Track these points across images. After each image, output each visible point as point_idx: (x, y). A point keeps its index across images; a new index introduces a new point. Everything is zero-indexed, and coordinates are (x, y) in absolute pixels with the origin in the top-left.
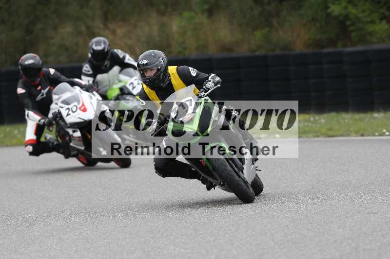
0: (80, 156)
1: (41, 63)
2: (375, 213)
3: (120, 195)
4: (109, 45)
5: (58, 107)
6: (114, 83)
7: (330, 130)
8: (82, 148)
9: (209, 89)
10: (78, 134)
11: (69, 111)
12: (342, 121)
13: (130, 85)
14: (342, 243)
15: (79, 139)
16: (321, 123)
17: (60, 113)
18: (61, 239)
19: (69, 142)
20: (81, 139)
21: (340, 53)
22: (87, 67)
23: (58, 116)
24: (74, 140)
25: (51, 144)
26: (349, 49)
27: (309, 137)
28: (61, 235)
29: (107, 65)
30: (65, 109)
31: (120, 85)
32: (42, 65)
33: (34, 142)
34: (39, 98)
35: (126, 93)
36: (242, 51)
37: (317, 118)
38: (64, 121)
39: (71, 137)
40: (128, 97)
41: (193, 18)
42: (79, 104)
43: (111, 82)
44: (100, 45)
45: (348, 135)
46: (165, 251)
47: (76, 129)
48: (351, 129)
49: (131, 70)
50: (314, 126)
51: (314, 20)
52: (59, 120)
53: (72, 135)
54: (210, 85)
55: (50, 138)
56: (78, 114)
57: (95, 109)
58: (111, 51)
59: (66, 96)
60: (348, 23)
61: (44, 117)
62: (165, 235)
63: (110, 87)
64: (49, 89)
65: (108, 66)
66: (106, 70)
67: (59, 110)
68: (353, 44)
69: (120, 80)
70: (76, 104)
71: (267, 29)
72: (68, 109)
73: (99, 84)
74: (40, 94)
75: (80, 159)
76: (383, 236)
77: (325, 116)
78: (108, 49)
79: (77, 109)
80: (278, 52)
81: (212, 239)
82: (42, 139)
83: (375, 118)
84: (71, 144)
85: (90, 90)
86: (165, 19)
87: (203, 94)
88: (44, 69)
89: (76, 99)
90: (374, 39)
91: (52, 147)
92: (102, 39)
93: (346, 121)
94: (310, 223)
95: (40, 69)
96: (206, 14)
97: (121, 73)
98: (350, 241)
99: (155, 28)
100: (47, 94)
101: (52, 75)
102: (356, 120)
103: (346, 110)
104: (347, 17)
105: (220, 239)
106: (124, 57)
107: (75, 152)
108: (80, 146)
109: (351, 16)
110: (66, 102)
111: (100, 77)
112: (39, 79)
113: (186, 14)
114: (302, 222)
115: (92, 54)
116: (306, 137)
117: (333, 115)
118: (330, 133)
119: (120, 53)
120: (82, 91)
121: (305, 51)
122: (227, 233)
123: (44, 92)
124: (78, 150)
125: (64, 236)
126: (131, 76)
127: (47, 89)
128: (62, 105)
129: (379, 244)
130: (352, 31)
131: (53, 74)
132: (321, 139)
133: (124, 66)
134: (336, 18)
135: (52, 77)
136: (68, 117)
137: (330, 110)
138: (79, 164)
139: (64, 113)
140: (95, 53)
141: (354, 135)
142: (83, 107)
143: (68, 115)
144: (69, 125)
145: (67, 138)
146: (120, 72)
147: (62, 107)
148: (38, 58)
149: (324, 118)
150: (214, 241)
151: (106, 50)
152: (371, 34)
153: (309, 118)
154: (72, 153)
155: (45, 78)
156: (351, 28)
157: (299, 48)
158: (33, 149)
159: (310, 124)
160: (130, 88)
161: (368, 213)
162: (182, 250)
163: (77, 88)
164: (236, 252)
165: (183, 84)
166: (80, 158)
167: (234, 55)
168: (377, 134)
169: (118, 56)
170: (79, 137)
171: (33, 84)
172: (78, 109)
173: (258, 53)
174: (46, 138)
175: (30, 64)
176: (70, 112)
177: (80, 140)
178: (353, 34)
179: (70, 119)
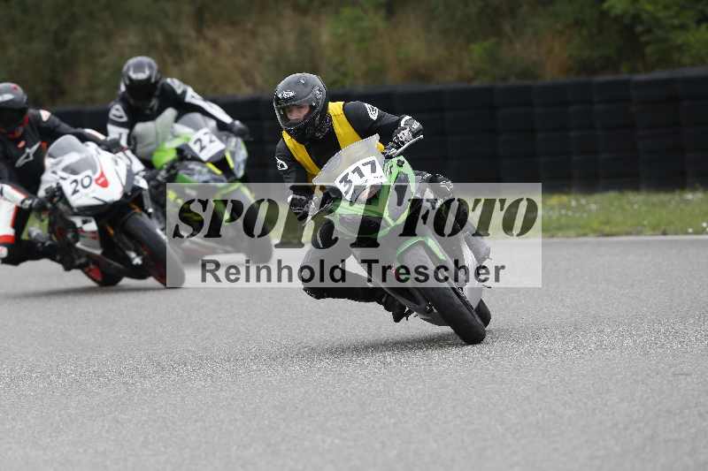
0: (92, 267)
1: (25, 100)
2: (687, 375)
3: (225, 341)
4: (159, 71)
5: (58, 178)
6: (164, 140)
7: (607, 223)
8: (98, 252)
9: (403, 143)
10: (92, 226)
11: (77, 185)
12: (628, 207)
13: (195, 143)
14: (626, 428)
15: (93, 235)
16: (590, 210)
17: (60, 188)
18: (118, 422)
19: (72, 241)
20: (97, 235)
21: (626, 83)
22: (117, 110)
23: (57, 194)
24: (84, 237)
25: (39, 245)
26: (642, 77)
27: (568, 237)
28: (117, 413)
29: (153, 106)
30: (69, 181)
31: (177, 143)
32: (27, 103)
33: (10, 241)
34: (21, 162)
35: (189, 157)
36: (448, 79)
37: (583, 201)
38: (66, 202)
39: (78, 233)
40: (192, 165)
41: (358, 19)
42: (94, 173)
43: (160, 136)
44: (144, 72)
45: (639, 233)
46: (307, 444)
47: (88, 218)
48: (645, 223)
49: (197, 116)
50: (577, 215)
51: (578, 23)
52: (58, 201)
53: (81, 228)
54: (405, 135)
55: (38, 234)
56: (93, 191)
57: (124, 183)
58: (161, 82)
59: (71, 159)
60: (639, 29)
61: (30, 195)
62: (306, 413)
63: (158, 145)
64: (40, 146)
65: (156, 108)
66: (152, 117)
67: (58, 184)
68: (649, 68)
69: (176, 134)
70: (89, 172)
71: (493, 40)
72: (75, 181)
73: (138, 139)
74: (21, 156)
75: (91, 273)
76: (700, 415)
77: (598, 197)
78: (156, 78)
79: (91, 183)
80: (513, 81)
81: (392, 421)
82: (24, 236)
83: (687, 202)
84: (78, 245)
85: (114, 150)
86: (308, 21)
87: (394, 151)
88: (31, 111)
89: (90, 164)
90: (686, 59)
91: (41, 249)
92: (145, 59)
93: (636, 207)
94: (570, 393)
95: (23, 111)
96: (382, 13)
97: (180, 121)
98: (642, 425)
99: (291, 38)
100: (35, 154)
101: (44, 122)
102: (654, 205)
103: (636, 187)
104: (636, 18)
105: (406, 422)
106: (184, 93)
107: (83, 260)
108: (94, 247)
109: (645, 16)
110: (72, 170)
111: (140, 128)
112: (21, 130)
113: (347, 12)
114: (555, 390)
115: (126, 86)
116: (563, 237)
117: (612, 195)
118: (607, 229)
119: (177, 85)
120: (100, 150)
121: (562, 79)
122: (420, 411)
123: (31, 151)
124: (89, 255)
125: (123, 416)
126: (197, 128)
127: (35, 147)
128: (64, 175)
129: (693, 430)
130: (648, 43)
131: (47, 121)
132: (591, 239)
133: (184, 108)
134: (618, 19)
135: (45, 125)
136: (75, 196)
137: (607, 188)
138: (87, 282)
139: (68, 188)
140: (134, 86)
141: (651, 233)
142: (102, 179)
143: (75, 192)
144: (75, 210)
145: (70, 236)
146: (177, 120)
147: (64, 179)
148: (20, 90)
149: (595, 203)
150: (395, 424)
151: (153, 80)
152: (680, 48)
153: (570, 202)
154: (78, 262)
155: (33, 129)
156: (644, 39)
157: (551, 74)
158: (9, 251)
159: (570, 213)
160: (196, 148)
161: (674, 374)
162: (337, 441)
163: (92, 146)
164: (435, 446)
165: (356, 135)
166: (90, 270)
167: (433, 86)
168: (690, 230)
169: (173, 91)
170: (93, 232)
171: (11, 136)
172: (94, 183)
173: (476, 84)
174: (29, 235)
175: (7, 102)
176: (79, 187)
177: (94, 238)
178: (649, 50)
179: (77, 201)
